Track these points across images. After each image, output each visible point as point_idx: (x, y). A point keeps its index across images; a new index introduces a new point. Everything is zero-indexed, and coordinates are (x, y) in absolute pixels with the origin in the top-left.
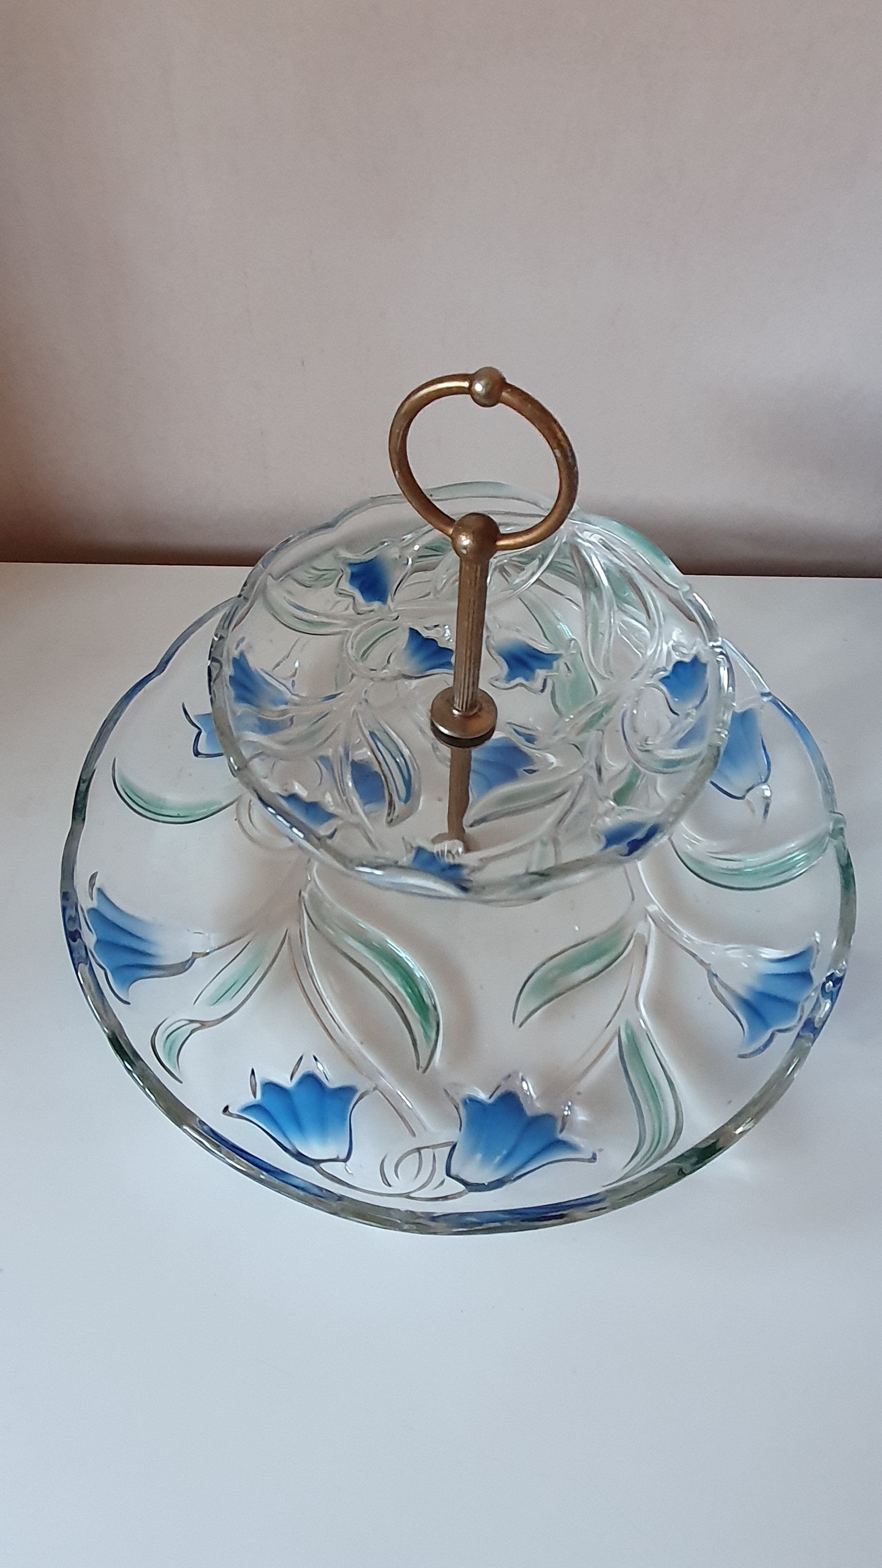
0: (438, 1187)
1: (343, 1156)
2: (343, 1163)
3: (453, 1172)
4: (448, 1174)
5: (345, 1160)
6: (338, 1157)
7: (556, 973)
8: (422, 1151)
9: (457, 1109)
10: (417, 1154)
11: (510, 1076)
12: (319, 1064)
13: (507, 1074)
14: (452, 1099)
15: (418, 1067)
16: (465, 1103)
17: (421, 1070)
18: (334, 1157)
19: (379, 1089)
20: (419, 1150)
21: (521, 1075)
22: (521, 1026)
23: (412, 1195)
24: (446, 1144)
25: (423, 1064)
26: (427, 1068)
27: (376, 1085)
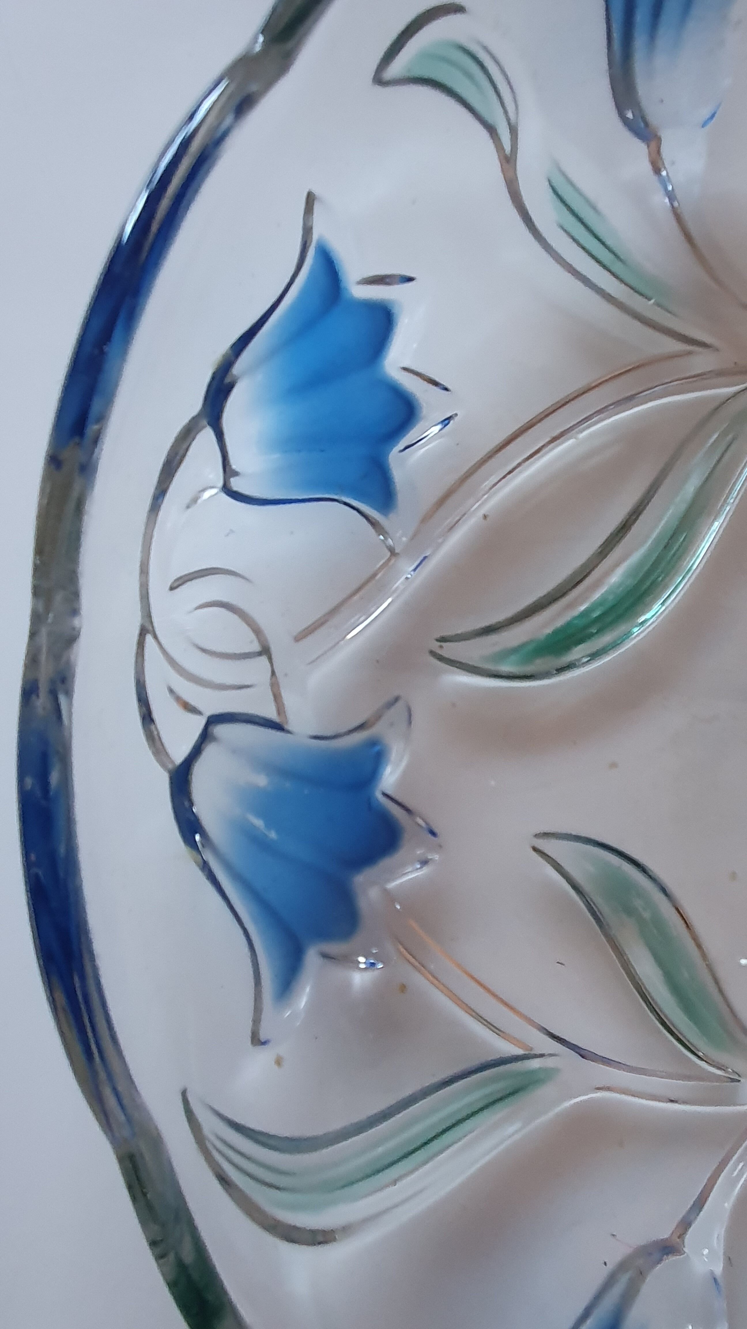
0: (178, 699)
1: (236, 484)
2: (220, 483)
3: (220, 730)
4: (215, 720)
5: (227, 490)
6: (236, 474)
7: (647, 915)
8: (264, 659)
9: (361, 727)
10: (256, 647)
11: (433, 833)
12: (436, 429)
13: (436, 830)
14: (378, 716)
15: (443, 639)
16: (373, 743)
17: (435, 646)
18: (235, 464)
19: (392, 561)
20: (265, 651)
21: (436, 857)
22: (535, 849)
23: (149, 638)
24: (280, 709)
25: (449, 650)
26: (441, 658)
27: (398, 554)
